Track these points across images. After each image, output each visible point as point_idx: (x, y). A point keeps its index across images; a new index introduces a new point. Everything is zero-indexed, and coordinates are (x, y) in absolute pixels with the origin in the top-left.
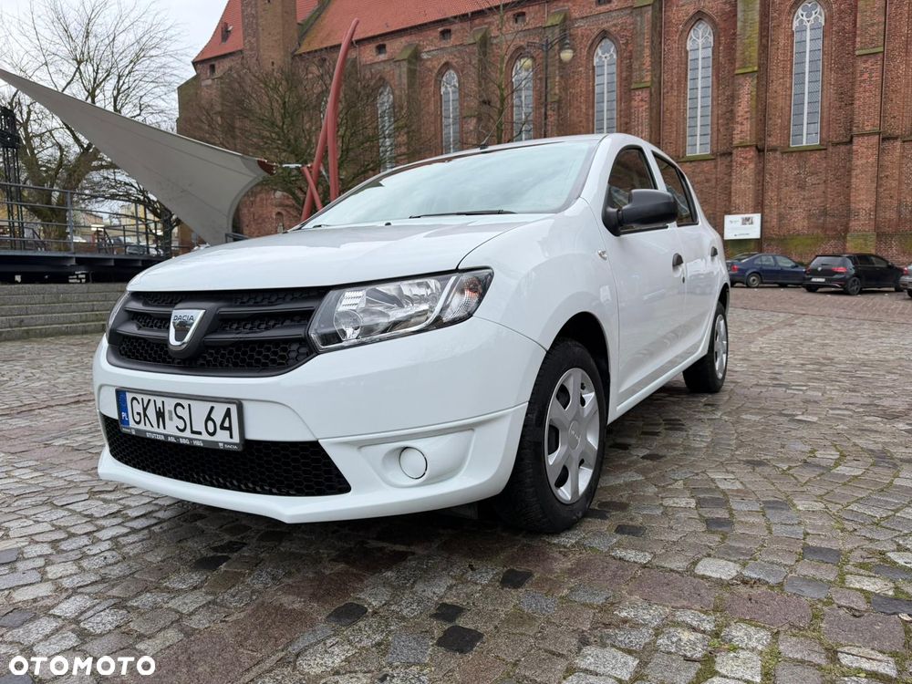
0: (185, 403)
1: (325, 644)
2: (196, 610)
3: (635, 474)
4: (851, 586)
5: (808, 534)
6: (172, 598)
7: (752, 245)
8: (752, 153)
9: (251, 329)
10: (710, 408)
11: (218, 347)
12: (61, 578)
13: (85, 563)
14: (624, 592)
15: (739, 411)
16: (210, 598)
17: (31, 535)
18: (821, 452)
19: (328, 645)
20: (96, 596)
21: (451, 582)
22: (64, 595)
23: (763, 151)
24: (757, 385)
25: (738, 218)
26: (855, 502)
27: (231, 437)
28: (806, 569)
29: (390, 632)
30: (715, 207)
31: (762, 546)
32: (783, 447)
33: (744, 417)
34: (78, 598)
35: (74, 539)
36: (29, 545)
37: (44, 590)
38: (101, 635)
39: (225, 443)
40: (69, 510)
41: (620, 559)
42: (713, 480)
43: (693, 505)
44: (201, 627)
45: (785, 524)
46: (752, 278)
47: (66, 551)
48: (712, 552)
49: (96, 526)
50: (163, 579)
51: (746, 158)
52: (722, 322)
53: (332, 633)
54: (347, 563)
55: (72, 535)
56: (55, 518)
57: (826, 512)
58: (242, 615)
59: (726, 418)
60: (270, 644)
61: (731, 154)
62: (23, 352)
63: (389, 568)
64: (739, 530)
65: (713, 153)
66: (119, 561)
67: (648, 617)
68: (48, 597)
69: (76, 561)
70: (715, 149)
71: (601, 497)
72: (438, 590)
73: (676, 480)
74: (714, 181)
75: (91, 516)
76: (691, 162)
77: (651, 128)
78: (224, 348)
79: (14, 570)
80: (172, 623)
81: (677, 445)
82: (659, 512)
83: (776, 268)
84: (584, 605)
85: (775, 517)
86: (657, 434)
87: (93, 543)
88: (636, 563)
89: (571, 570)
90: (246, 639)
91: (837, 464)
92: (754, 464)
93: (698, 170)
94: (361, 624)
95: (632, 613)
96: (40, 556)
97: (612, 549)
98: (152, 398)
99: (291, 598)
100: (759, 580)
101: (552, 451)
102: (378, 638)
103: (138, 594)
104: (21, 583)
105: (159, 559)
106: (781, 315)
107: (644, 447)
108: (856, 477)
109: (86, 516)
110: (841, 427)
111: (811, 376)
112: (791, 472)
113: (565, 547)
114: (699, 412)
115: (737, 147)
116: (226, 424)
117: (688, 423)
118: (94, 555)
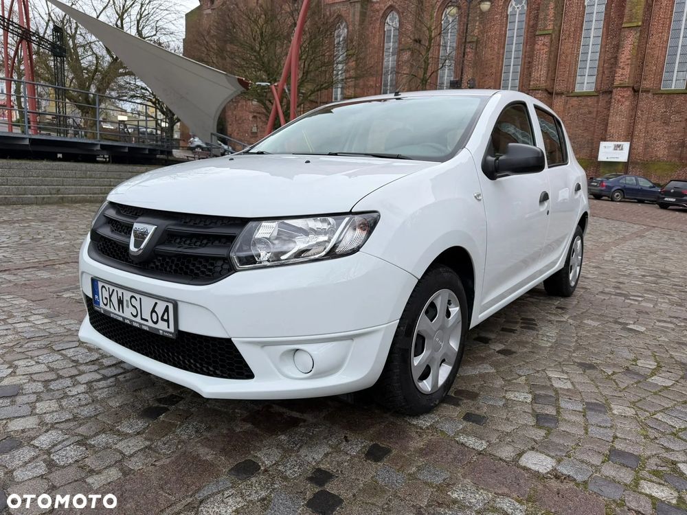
0: (138, 296)
1: (223, 495)
2: (135, 453)
3: (489, 367)
4: (643, 491)
5: (617, 437)
6: (120, 440)
7: (620, 167)
8: (629, 93)
9: (189, 244)
10: (560, 311)
11: (165, 256)
12: (45, 413)
13: (64, 403)
14: (459, 475)
15: (583, 315)
16: (148, 443)
17: (31, 374)
18: (642, 361)
19: (226, 495)
20: (66, 432)
21: (328, 450)
22: (45, 428)
23: (638, 91)
24: (602, 292)
25: (611, 144)
26: (661, 411)
27: (168, 327)
28: (609, 470)
29: (274, 489)
30: (594, 134)
31: (578, 445)
32: (612, 353)
33: (586, 322)
34: (54, 432)
35: (61, 380)
36: (29, 382)
37: (31, 422)
38: (64, 467)
39: (164, 331)
40: (62, 355)
41: (462, 444)
42: (549, 378)
43: (529, 400)
44: (136, 468)
45: (600, 426)
46: (616, 194)
47: (54, 390)
48: (536, 446)
49: (79, 370)
50: (117, 423)
51: (623, 97)
52: (579, 242)
53: (231, 485)
54: (253, 424)
55: (60, 377)
56: (51, 360)
57: (635, 418)
58: (168, 460)
59: (571, 321)
60: (183, 489)
61: (611, 92)
62: (57, 215)
63: (283, 432)
64: (563, 427)
65: (597, 91)
66: (89, 404)
67: (474, 500)
68: (33, 429)
69: (59, 400)
70: (599, 88)
71: (458, 385)
72: (316, 456)
73: (520, 376)
74: (595, 113)
75: (76, 361)
76: (578, 97)
77: (548, 67)
78: (170, 258)
79: (13, 403)
80: (116, 462)
81: (527, 343)
82: (501, 403)
83: (637, 187)
84: (426, 483)
85: (594, 418)
86: (513, 331)
87: (74, 385)
88: (474, 449)
89: (421, 450)
90: (166, 483)
91: (653, 374)
92: (587, 367)
93: (583, 104)
94: (254, 480)
95: (462, 496)
96: (34, 393)
97: (457, 434)
98: (116, 289)
99: (207, 450)
100: (569, 476)
101: (417, 354)
102: (263, 494)
103: (97, 434)
104: (16, 415)
105: (118, 404)
106: (636, 226)
107: (501, 343)
108: (666, 388)
109: (73, 361)
110: (663, 338)
111: (648, 288)
112: (614, 377)
113: (421, 428)
114: (550, 313)
115: (617, 87)
116: (165, 317)
117: (540, 324)
118: (72, 396)
